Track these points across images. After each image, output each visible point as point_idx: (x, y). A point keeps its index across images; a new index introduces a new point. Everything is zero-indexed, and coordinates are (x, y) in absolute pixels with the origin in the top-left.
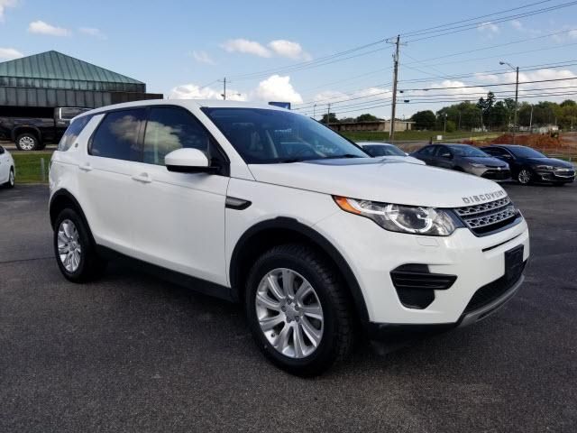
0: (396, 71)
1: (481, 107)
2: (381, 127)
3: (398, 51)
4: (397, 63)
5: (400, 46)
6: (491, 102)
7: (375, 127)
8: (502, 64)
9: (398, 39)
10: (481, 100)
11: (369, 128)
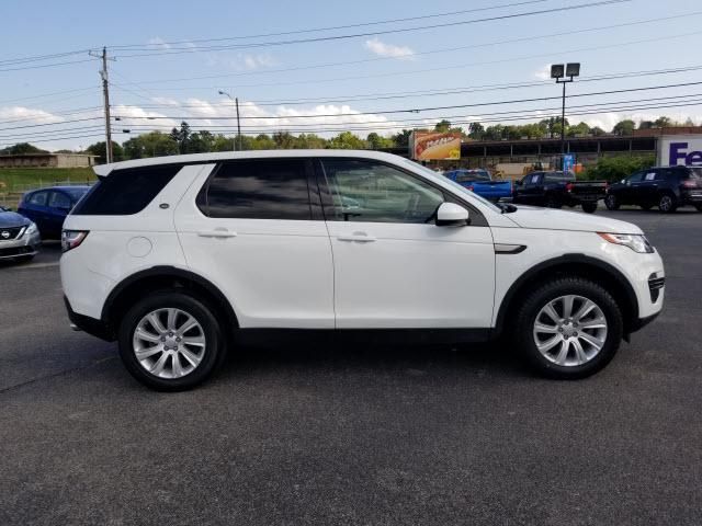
0: (106, 92)
1: (175, 139)
2: (52, 162)
3: (105, 67)
4: (106, 82)
5: (107, 61)
6: (186, 134)
7: (43, 161)
8: (221, 93)
9: (104, 51)
10: (175, 130)
11: (35, 163)
